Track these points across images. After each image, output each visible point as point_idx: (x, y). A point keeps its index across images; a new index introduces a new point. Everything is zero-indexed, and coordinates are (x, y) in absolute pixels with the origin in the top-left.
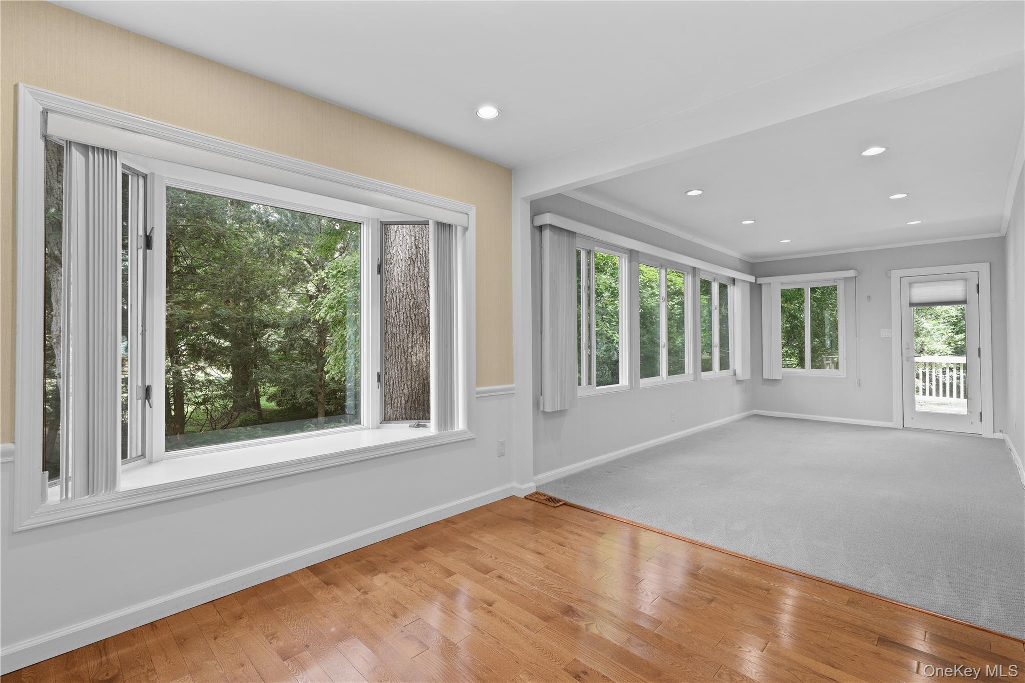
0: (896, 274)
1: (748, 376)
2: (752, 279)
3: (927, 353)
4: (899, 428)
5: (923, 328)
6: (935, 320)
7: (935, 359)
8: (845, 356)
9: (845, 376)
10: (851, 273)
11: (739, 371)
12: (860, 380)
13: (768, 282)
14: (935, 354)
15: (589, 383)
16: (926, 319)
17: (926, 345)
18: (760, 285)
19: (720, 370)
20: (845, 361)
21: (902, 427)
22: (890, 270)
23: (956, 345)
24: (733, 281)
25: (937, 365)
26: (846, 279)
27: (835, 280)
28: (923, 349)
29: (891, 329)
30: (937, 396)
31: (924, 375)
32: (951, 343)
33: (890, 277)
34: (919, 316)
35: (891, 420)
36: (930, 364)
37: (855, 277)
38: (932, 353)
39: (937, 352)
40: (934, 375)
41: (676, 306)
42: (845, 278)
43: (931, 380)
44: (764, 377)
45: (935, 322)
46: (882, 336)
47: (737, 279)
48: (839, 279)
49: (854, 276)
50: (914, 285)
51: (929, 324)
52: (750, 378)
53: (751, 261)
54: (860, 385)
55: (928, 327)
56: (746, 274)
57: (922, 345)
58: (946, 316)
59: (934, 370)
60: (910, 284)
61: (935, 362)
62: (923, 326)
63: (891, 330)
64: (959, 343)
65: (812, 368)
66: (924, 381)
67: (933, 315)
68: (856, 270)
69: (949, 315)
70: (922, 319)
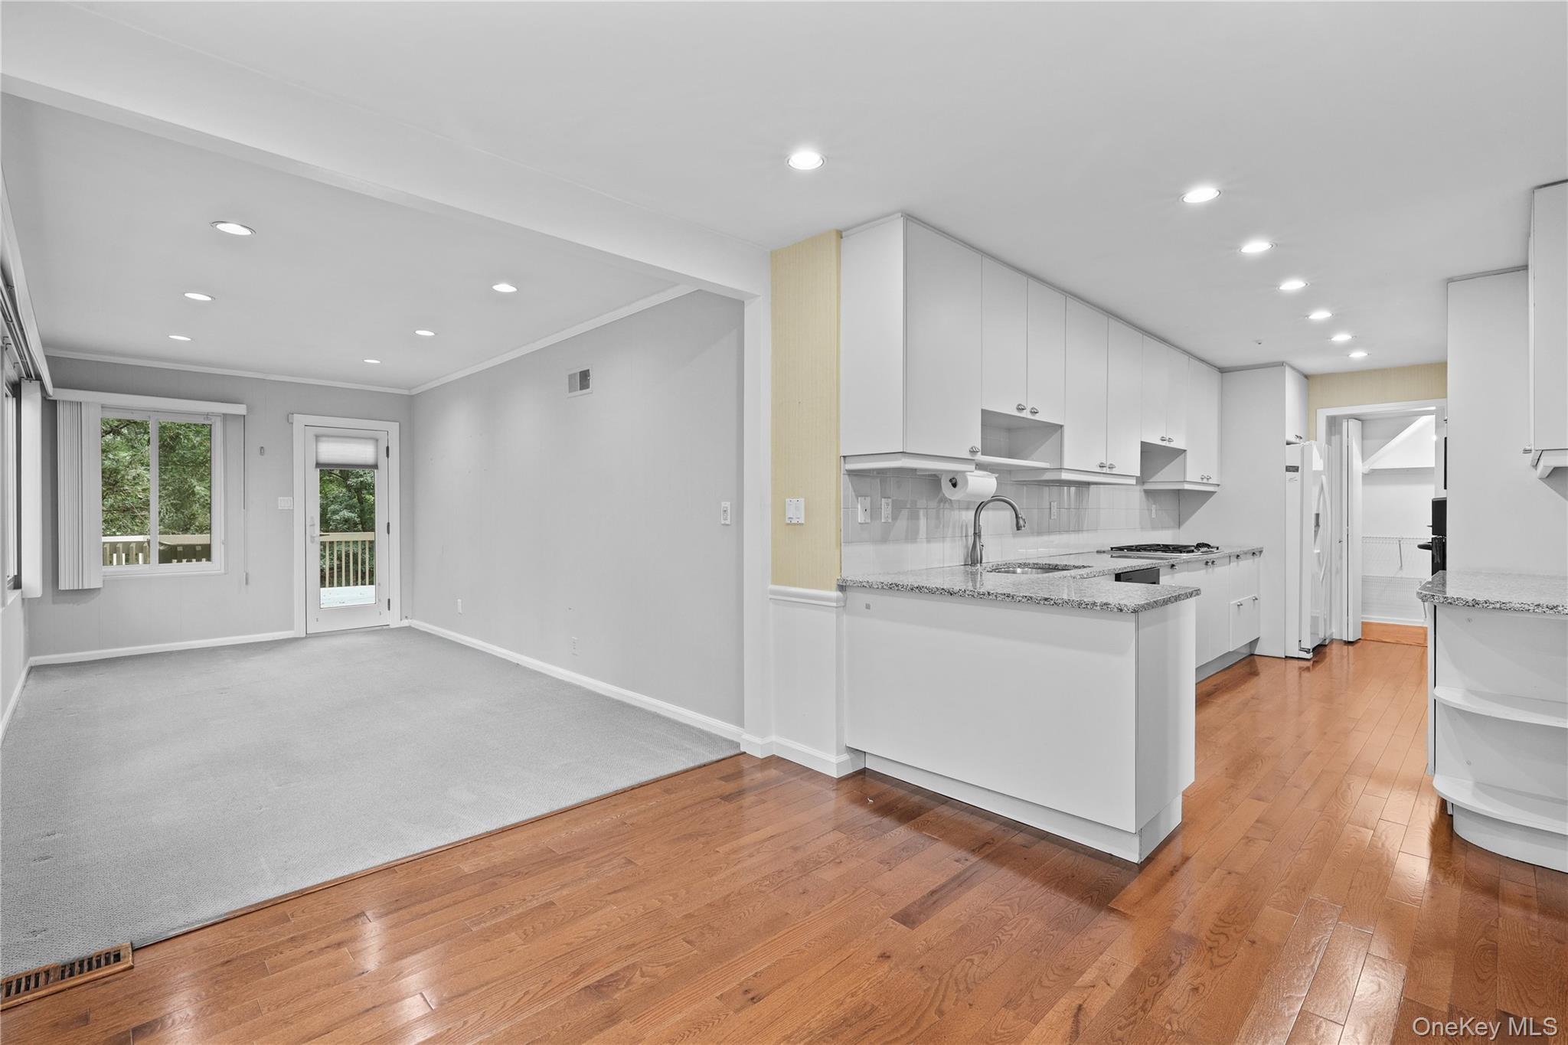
0: (299, 420)
4: (301, 637)
9: (223, 571)
10: (240, 409)
18: (55, 401)
20: (223, 546)
21: (304, 635)
22: (293, 414)
26: (225, 417)
27: (207, 415)
29: (292, 498)
33: (292, 423)
35: (291, 628)
37: (245, 416)
42: (227, 415)
44: (61, 588)
46: (279, 508)
48: (217, 415)
49: (241, 413)
50: (324, 439)
54: (247, 583)
60: (317, 437)
65: (162, 561)
68: (246, 405)
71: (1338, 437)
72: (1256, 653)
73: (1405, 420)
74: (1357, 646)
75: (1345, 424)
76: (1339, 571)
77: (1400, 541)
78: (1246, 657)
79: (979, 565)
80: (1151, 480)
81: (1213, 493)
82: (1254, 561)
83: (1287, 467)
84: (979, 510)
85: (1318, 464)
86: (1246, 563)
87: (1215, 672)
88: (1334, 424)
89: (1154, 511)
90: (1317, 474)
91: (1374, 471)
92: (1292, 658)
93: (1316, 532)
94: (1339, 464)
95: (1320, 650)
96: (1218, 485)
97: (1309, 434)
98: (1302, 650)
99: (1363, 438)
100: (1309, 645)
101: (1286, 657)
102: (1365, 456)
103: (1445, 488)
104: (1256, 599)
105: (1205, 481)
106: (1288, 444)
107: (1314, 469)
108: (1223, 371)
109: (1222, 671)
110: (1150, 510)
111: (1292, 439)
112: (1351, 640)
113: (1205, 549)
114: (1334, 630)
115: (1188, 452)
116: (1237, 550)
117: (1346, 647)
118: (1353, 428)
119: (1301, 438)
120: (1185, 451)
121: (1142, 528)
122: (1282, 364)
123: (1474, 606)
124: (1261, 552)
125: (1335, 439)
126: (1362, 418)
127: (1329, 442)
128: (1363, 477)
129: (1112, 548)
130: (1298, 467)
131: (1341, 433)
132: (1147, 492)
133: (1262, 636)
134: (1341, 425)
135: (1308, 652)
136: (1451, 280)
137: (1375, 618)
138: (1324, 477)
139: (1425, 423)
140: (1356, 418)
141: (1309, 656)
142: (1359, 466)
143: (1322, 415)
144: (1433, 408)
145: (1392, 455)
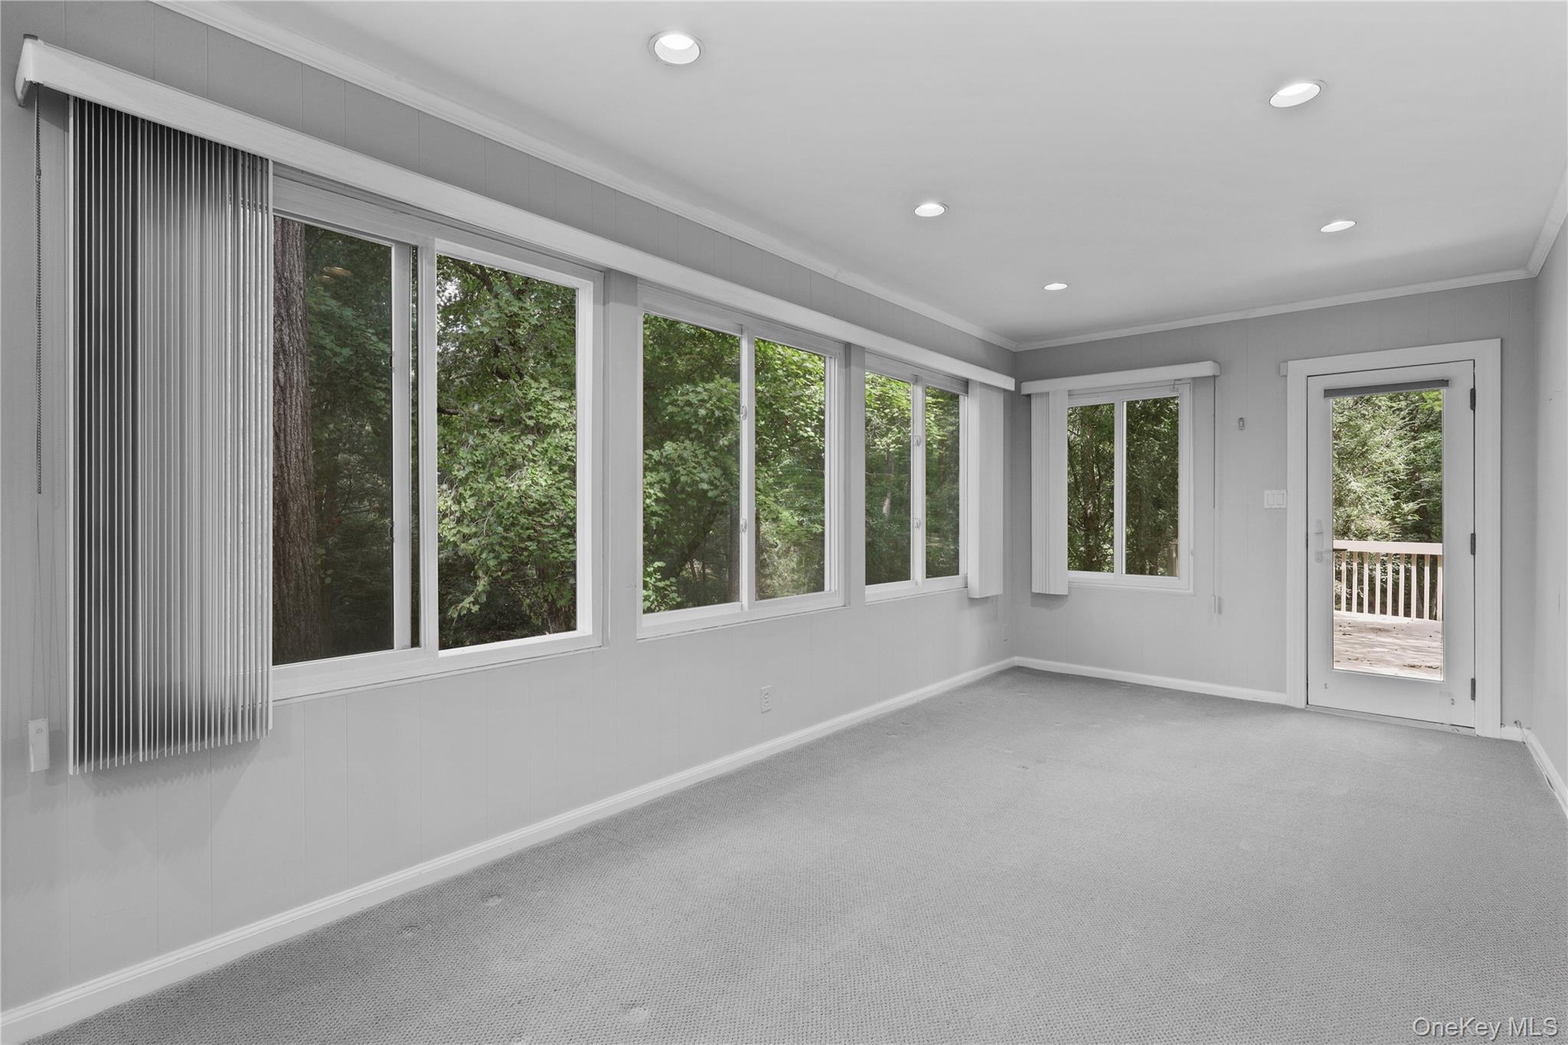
0: (1297, 370)
1: (996, 588)
2: (1009, 384)
3: (1355, 536)
4: (1299, 707)
5: (1349, 490)
6: (1368, 476)
7: (1369, 546)
8: (1192, 547)
9: (1191, 591)
10: (1205, 369)
11: (974, 581)
12: (1220, 598)
13: (1045, 390)
14: (1369, 537)
15: (415, 642)
16: (1355, 476)
17: (1353, 521)
18: (1029, 396)
19: (927, 577)
20: (1191, 558)
21: (1302, 705)
22: (1287, 362)
23: (1404, 521)
24: (966, 383)
25: (1371, 556)
26: (1195, 382)
27: (1172, 385)
28: (1349, 528)
29: (1286, 488)
30: (1369, 612)
31: (1350, 572)
32: (1395, 517)
33: (1286, 376)
34: (1343, 469)
35: (1282, 689)
36: (1361, 555)
37: (1214, 377)
38: (1362, 536)
39: (1372, 533)
40: (1366, 572)
41: (892, 446)
42: (1194, 379)
43: (1360, 582)
44: (1033, 591)
45: (1369, 481)
46: (1266, 506)
47: (973, 381)
49: (1211, 374)
51: (1359, 484)
52: (1001, 592)
53: (1012, 346)
54: (1220, 612)
55: (1358, 490)
56: (999, 372)
57: (1347, 522)
58: (1387, 470)
59: (1366, 566)
60: (1327, 392)
61: (1368, 551)
62: (1348, 487)
63: (1285, 491)
64: (1410, 518)
65: (1128, 571)
66: (1350, 586)
67: (1366, 469)
68: (1215, 361)
69: (1391, 468)
70: (1348, 475)
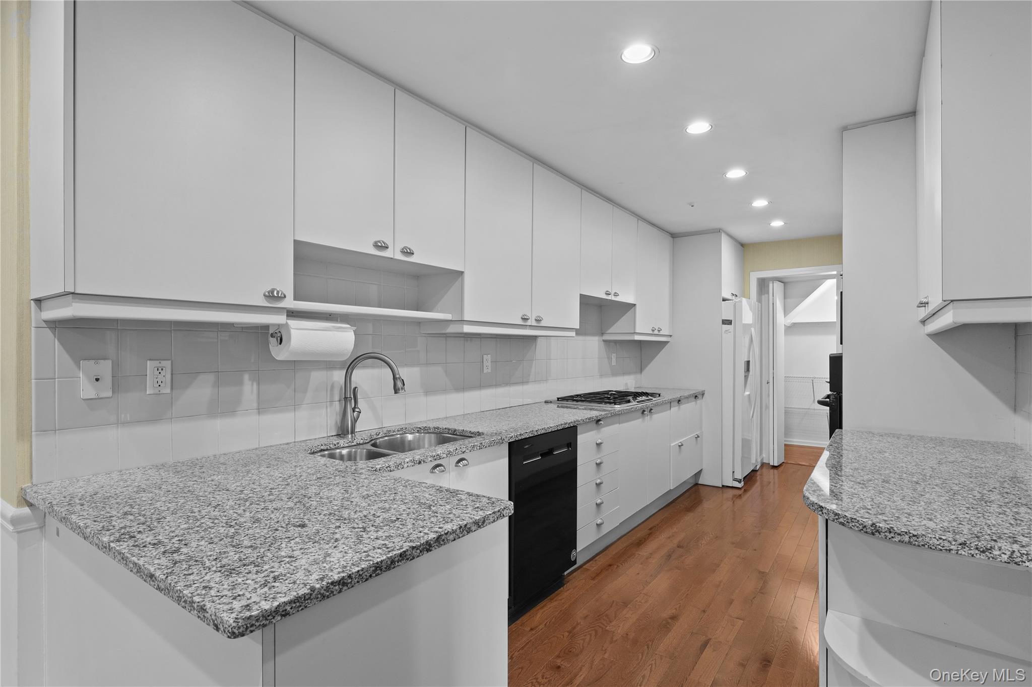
71: (766, 295)
72: (699, 483)
73: (814, 283)
74: (781, 469)
75: (771, 285)
76: (767, 407)
77: (813, 381)
78: (691, 488)
79: (350, 436)
80: (609, 332)
81: (666, 343)
82: (696, 403)
83: (723, 320)
84: (350, 371)
85: (748, 316)
86: (688, 407)
87: (657, 510)
88: (763, 284)
89: (614, 360)
90: (747, 327)
91: (794, 324)
92: (727, 486)
93: (746, 377)
94: (765, 318)
95: (750, 478)
96: (671, 336)
97: (744, 292)
98: (735, 480)
99: (785, 298)
100: (739, 476)
101: (723, 486)
102: (786, 312)
103: (841, 343)
104: (698, 437)
105: (656, 332)
106: (724, 300)
107: (743, 322)
108: (674, 236)
109: (665, 507)
110: (610, 359)
111: (728, 296)
112: (776, 464)
113: (644, 398)
114: (764, 456)
115: (637, 306)
116: (677, 395)
117: (772, 470)
118: (776, 289)
119: (736, 296)
120: (635, 305)
121: (601, 376)
122: (719, 231)
123: (873, 534)
124: (703, 394)
125: (764, 297)
126: (784, 280)
127: (759, 300)
128: (785, 331)
129: (558, 399)
130: (731, 321)
131: (768, 293)
132: (604, 341)
133: (704, 467)
134: (768, 286)
135: (740, 481)
136: (845, 128)
137: (796, 441)
138: (753, 329)
139: (830, 285)
140: (780, 280)
141: (739, 485)
142: (782, 320)
143: (754, 277)
144: (835, 273)
145: (805, 312)
